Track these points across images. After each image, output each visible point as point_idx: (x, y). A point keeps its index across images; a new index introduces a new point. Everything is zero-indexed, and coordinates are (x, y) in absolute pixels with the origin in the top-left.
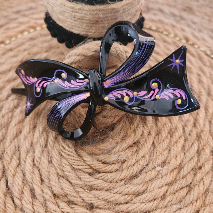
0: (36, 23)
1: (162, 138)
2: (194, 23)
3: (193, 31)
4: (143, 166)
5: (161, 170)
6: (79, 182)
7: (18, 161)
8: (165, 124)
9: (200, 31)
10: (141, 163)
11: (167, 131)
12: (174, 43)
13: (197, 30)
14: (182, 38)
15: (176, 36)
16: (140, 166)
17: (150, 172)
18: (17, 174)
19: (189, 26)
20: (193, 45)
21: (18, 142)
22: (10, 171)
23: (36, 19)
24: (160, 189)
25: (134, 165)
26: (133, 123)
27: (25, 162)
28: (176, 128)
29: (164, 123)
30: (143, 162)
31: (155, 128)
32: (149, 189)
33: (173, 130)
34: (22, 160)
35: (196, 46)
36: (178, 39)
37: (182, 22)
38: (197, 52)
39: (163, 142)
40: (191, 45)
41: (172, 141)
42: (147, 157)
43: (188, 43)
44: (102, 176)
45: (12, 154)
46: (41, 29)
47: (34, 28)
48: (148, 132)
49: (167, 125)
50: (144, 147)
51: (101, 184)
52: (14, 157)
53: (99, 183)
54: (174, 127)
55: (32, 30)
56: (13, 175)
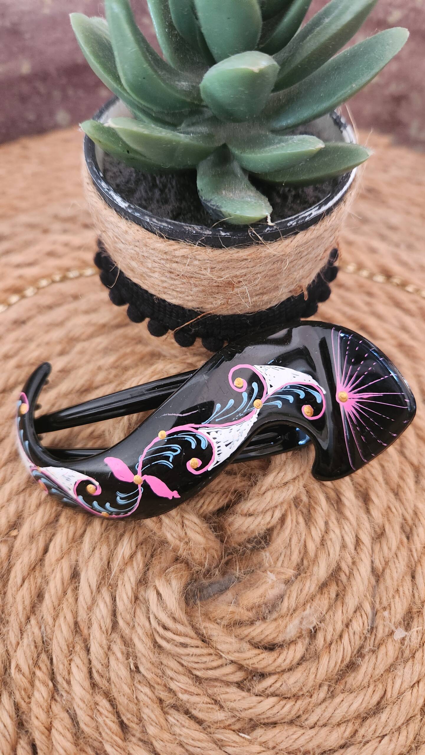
0: (20, 277)
1: (389, 549)
2: (393, 228)
3: (396, 250)
4: (362, 635)
5: (407, 639)
6: (220, 716)
7: (51, 684)
8: (389, 508)
9: (410, 247)
10: (357, 626)
11: (397, 528)
12: (361, 286)
13: (403, 246)
14: (375, 270)
15: (360, 267)
16: (357, 637)
17: (383, 649)
18: (57, 724)
19: (383, 238)
20: (403, 285)
21: (40, 628)
22: (37, 718)
23: (18, 266)
24: (415, 690)
25: (341, 637)
26: (313, 521)
27: (69, 683)
28: (416, 514)
29: (386, 506)
30: (361, 624)
31: (367, 525)
32: (389, 694)
33: (410, 522)
34: (59, 679)
35: (410, 289)
36: (365, 273)
37: (366, 228)
38: (415, 302)
39: (396, 560)
40: (398, 285)
41: (414, 550)
42: (367, 607)
43: (391, 283)
44: (271, 686)
45: (32, 667)
46: (36, 291)
47: (18, 291)
48: (354, 536)
49: (394, 510)
50: (353, 583)
51: (275, 710)
52: (38, 673)
53: (269, 707)
54: (411, 511)
55: (14, 299)
56: (46, 728)
